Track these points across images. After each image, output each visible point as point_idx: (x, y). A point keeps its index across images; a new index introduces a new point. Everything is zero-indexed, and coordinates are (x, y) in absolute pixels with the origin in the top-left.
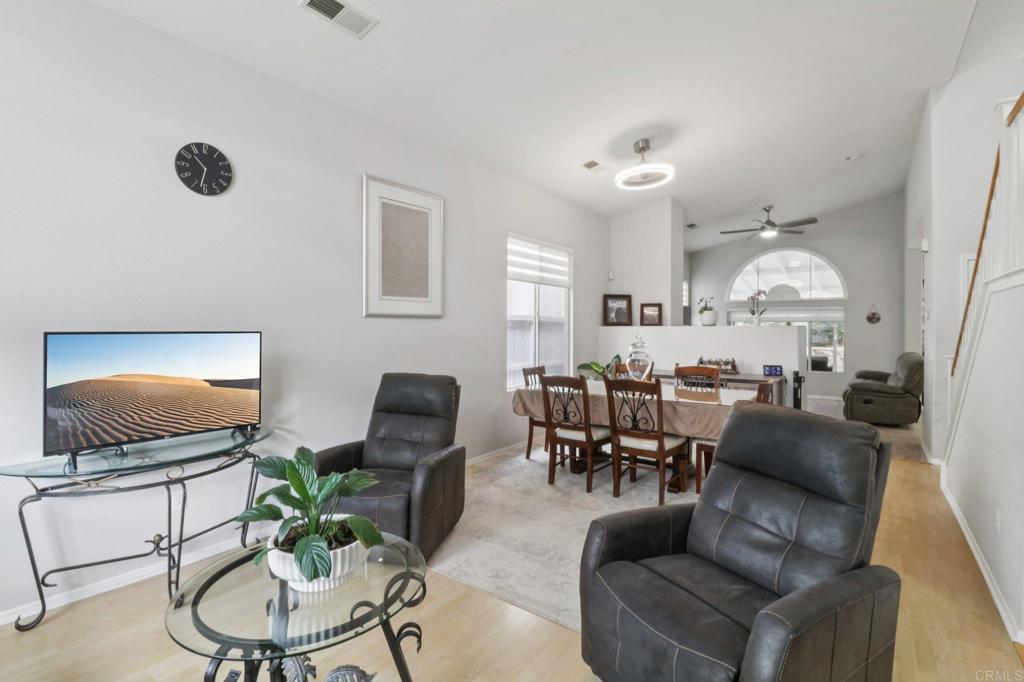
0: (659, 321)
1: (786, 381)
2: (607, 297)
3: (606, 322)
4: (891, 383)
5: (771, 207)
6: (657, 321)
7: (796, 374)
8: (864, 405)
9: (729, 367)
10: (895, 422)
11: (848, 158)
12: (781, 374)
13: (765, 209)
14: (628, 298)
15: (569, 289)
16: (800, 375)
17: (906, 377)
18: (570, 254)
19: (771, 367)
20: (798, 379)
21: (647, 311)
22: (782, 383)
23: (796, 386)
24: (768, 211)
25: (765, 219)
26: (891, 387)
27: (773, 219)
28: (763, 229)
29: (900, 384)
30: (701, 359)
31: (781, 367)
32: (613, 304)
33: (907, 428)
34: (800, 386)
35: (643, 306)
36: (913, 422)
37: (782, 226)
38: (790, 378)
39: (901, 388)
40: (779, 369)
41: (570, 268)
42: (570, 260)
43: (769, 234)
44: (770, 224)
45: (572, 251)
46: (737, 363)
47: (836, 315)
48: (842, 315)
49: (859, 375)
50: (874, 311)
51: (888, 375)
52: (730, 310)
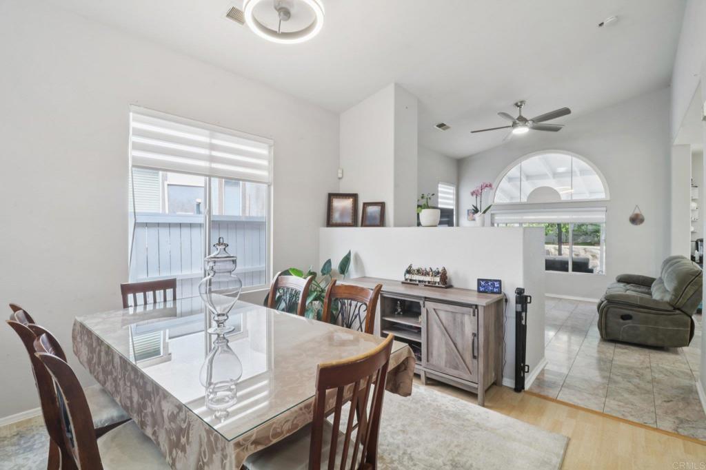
0: (381, 222)
1: (506, 300)
2: (331, 196)
3: (329, 223)
4: (656, 295)
5: (522, 102)
6: (378, 222)
7: (520, 292)
8: (621, 321)
9: (438, 279)
10: (660, 343)
11: (601, 24)
12: (500, 292)
13: (516, 105)
14: (355, 197)
15: (269, 186)
16: (525, 294)
17: (676, 290)
18: (270, 146)
19: (487, 281)
20: (522, 299)
21: (370, 209)
22: (501, 303)
23: (519, 309)
24: (520, 106)
25: (516, 116)
26: (655, 301)
27: (524, 115)
28: (514, 125)
29: (667, 298)
30: (410, 267)
31: (500, 282)
32: (338, 204)
33: (676, 353)
34: (524, 309)
35: (366, 205)
36: (685, 346)
37: (533, 121)
38: (512, 297)
39: (669, 303)
40: (497, 285)
41: (269, 162)
42: (270, 152)
43: (522, 131)
44: (522, 120)
45: (272, 142)
46: (450, 274)
47: (597, 217)
48: (604, 217)
49: (620, 279)
50: (637, 212)
51: (653, 280)
52: (493, 212)
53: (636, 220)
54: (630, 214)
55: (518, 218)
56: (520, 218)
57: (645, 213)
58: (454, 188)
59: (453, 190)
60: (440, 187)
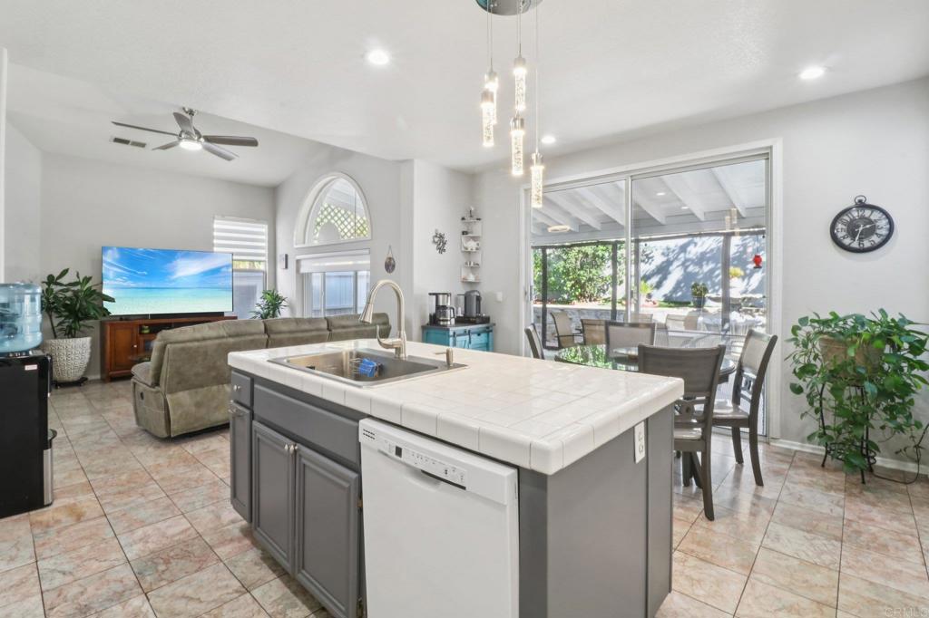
50: (390, 254)
52: (298, 257)
53: (390, 266)
58: (266, 226)
59: (263, 229)
60: (217, 224)
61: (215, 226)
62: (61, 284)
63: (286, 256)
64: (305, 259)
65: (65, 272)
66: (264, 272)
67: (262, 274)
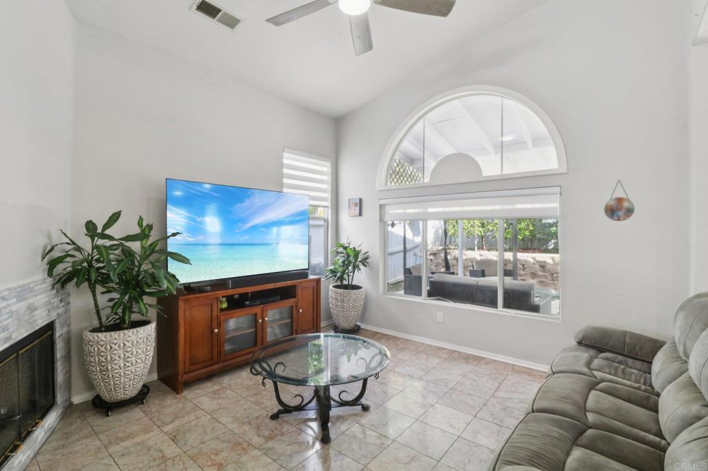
47: (545, 206)
48: (557, 205)
49: (583, 338)
50: (620, 194)
51: (656, 345)
52: (382, 202)
53: (617, 210)
54: (606, 199)
55: (417, 211)
56: (420, 210)
57: (635, 197)
58: (329, 164)
59: (325, 167)
60: (289, 159)
61: (285, 161)
62: (110, 238)
63: (361, 200)
64: (389, 204)
65: (115, 218)
66: (326, 220)
67: (322, 223)
